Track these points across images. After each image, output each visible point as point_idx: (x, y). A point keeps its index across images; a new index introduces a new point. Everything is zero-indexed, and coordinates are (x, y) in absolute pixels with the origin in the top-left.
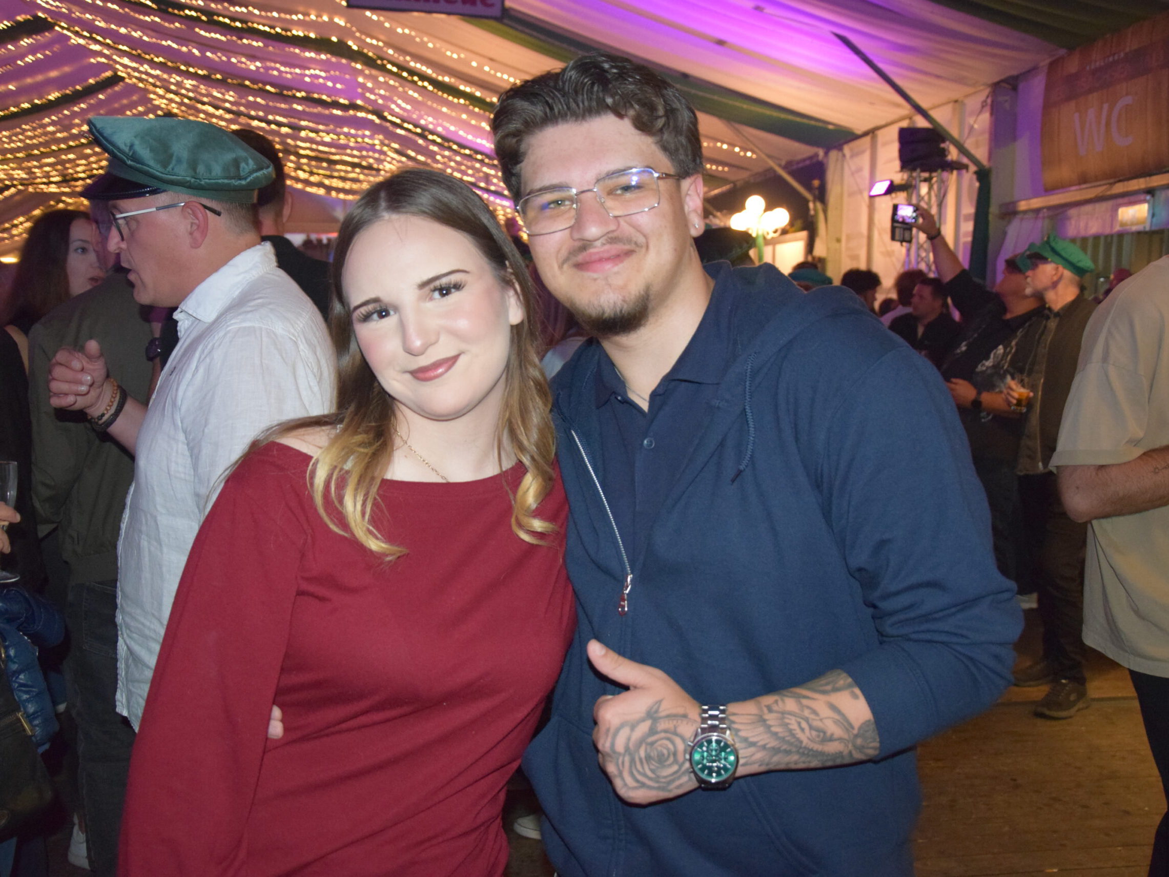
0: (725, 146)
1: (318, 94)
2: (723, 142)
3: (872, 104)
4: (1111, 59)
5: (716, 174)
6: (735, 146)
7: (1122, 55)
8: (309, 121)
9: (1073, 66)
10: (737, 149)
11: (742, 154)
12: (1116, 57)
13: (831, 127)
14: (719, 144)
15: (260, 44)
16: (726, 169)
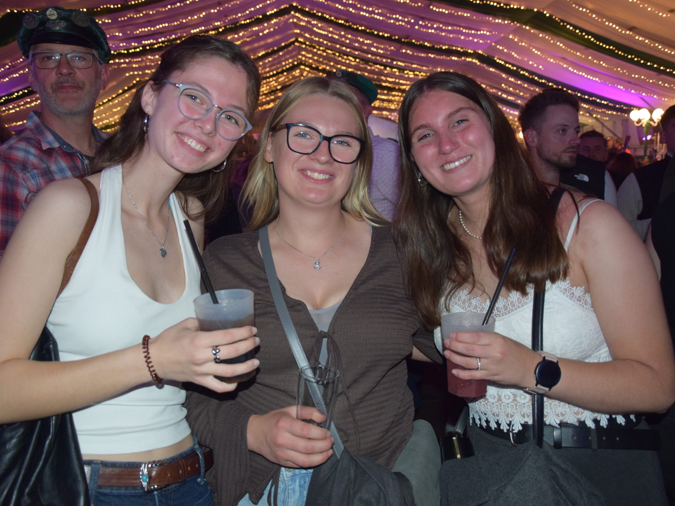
1: (456, 47)
8: (418, 65)
15: (469, 15)
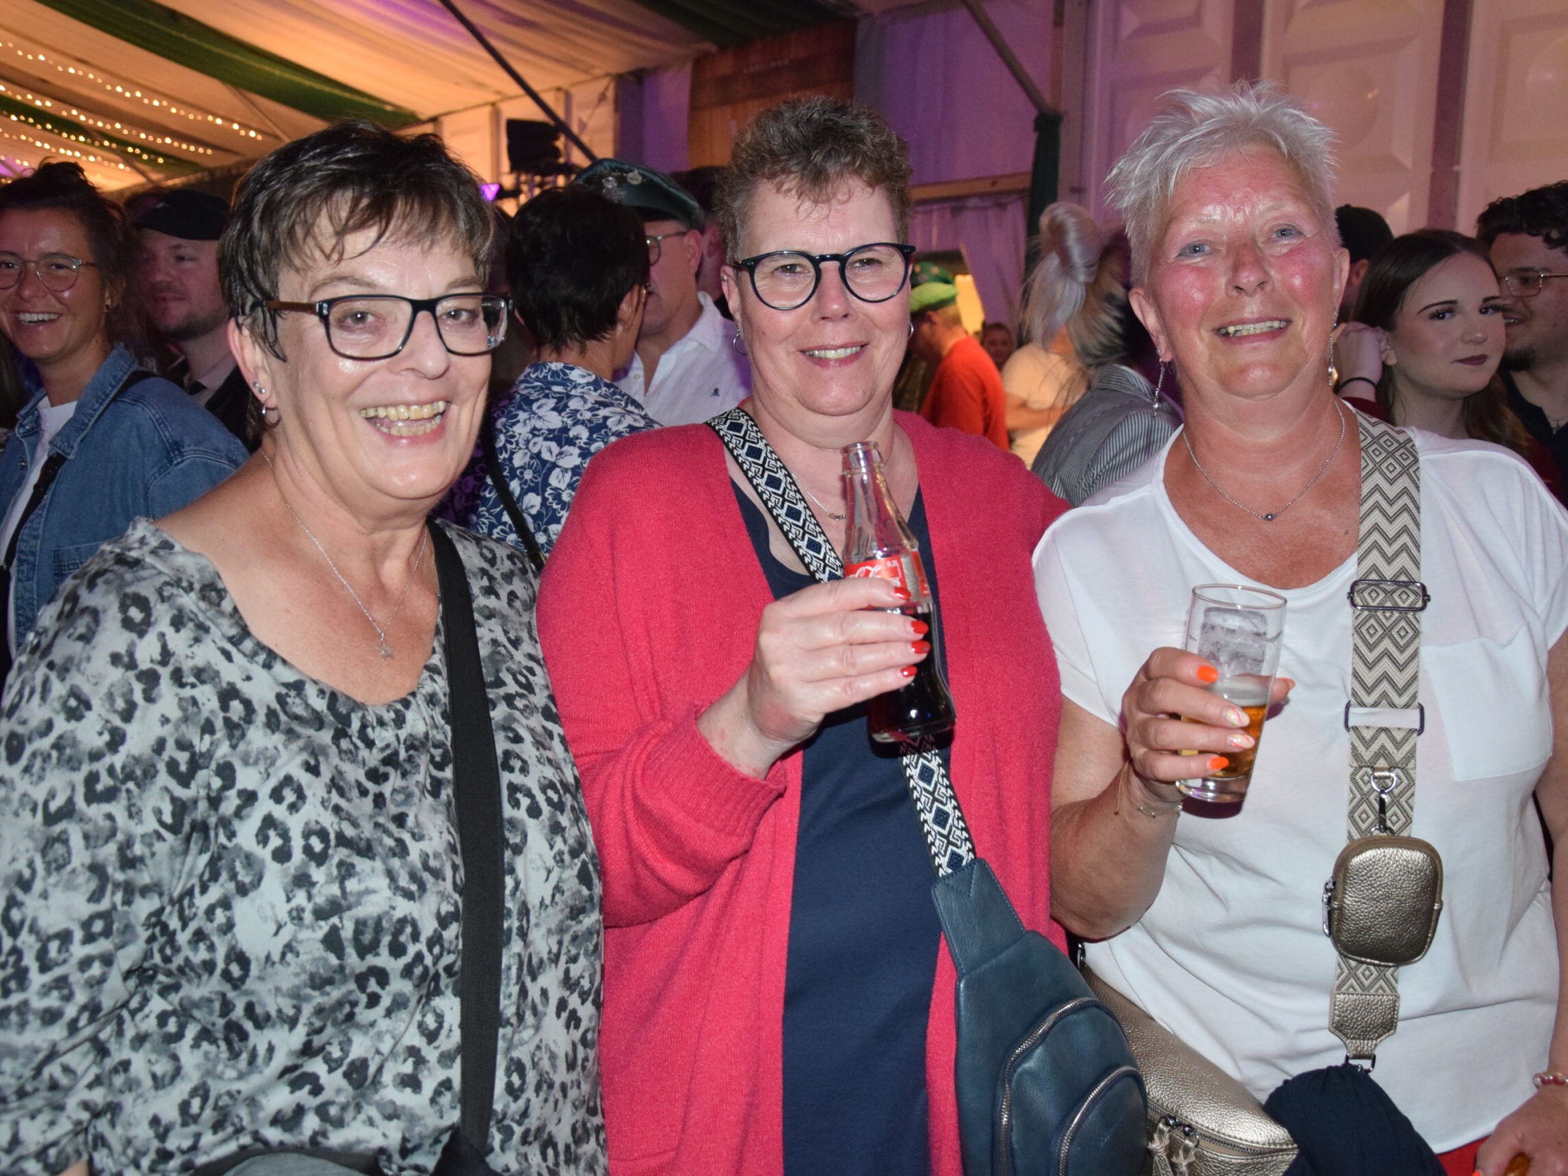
0: (219, 121)
2: (216, 115)
3: (457, 84)
4: (773, 64)
5: (184, 156)
6: (233, 121)
7: (786, 62)
9: (725, 66)
10: (236, 126)
11: (243, 133)
12: (779, 63)
13: (388, 108)
14: (210, 118)
16: (209, 152)
